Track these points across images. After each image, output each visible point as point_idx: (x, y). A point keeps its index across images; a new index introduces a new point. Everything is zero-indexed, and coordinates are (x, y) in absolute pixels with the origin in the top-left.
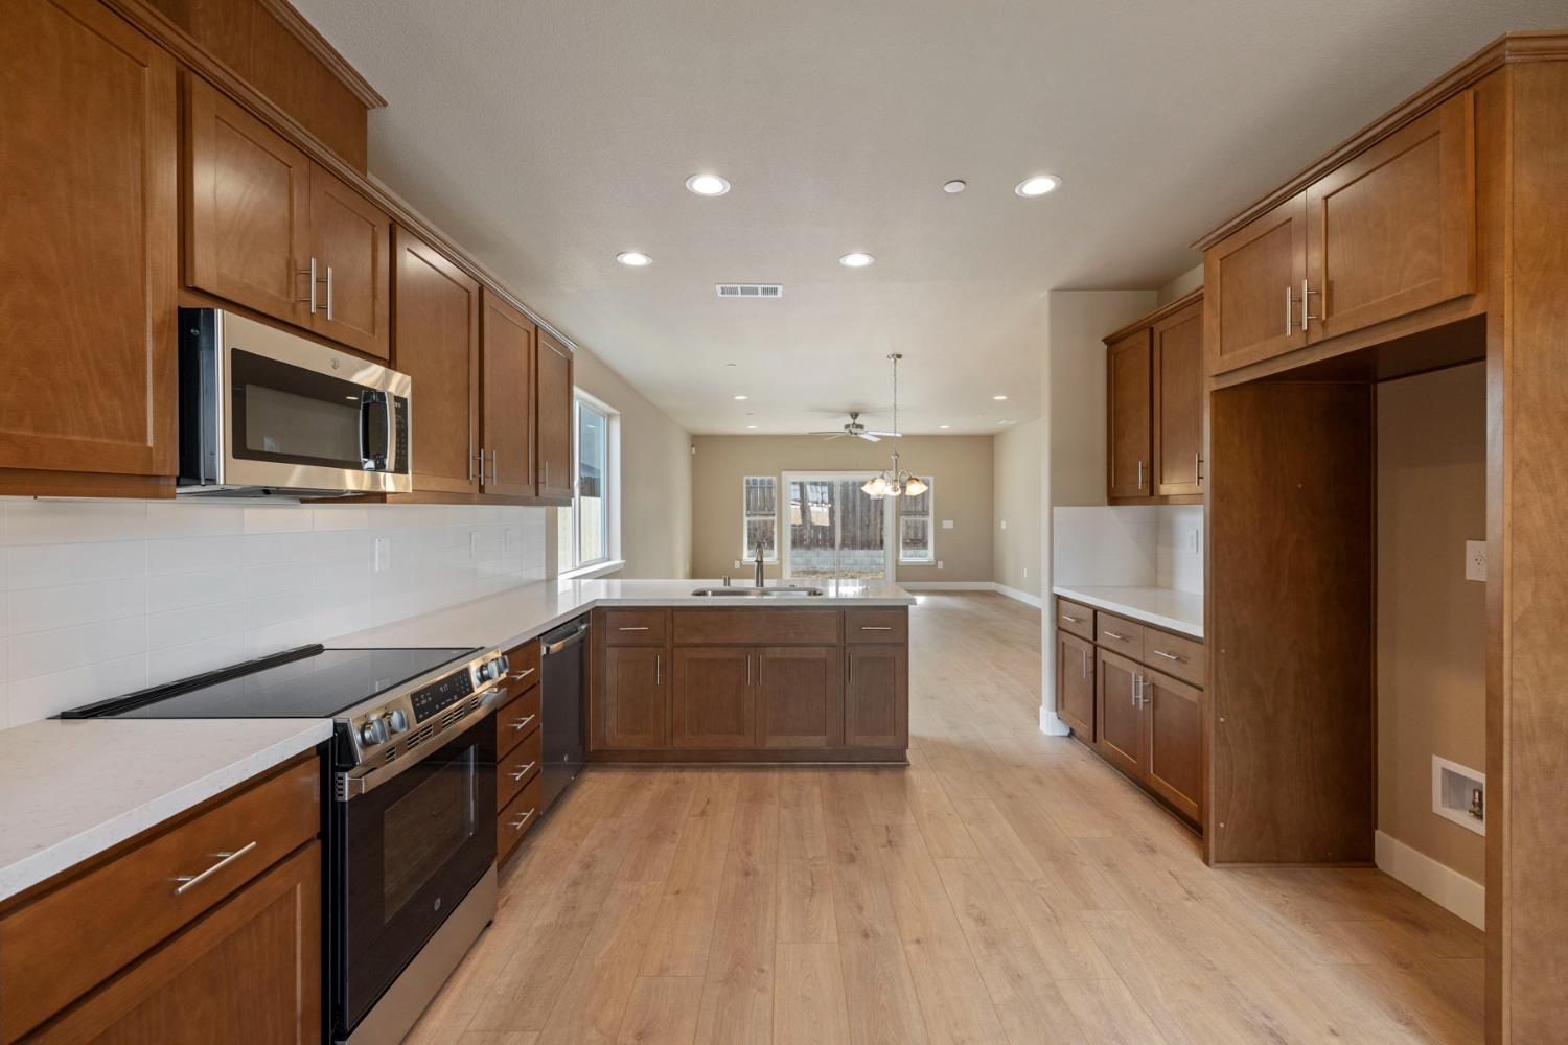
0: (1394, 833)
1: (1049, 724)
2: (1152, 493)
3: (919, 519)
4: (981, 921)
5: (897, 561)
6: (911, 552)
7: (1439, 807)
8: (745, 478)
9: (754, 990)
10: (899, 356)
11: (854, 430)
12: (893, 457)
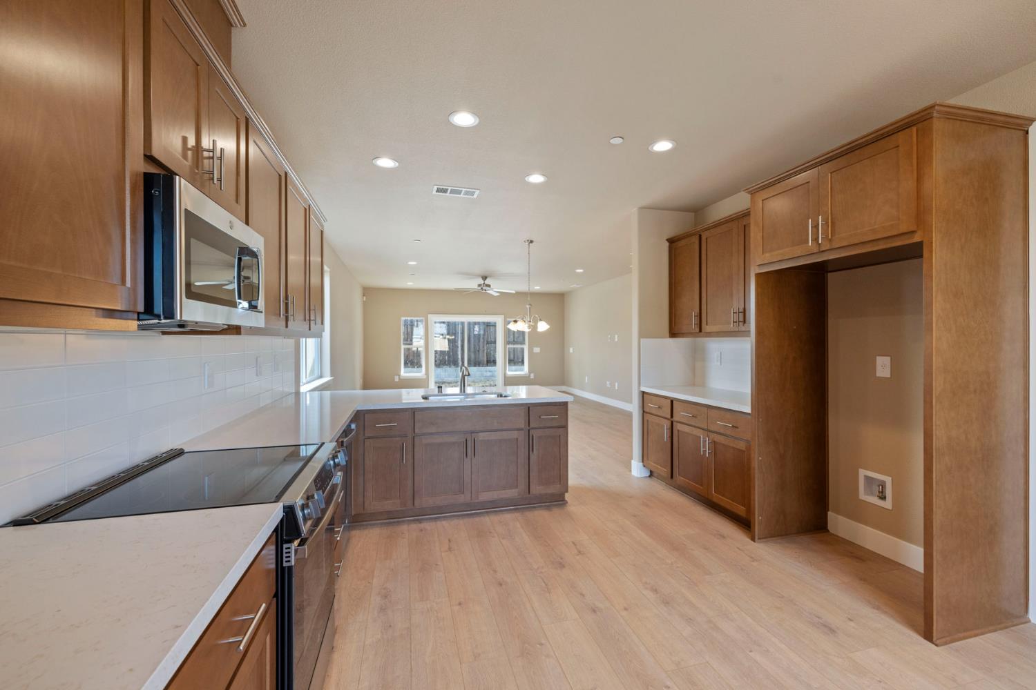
0: (838, 512)
1: (637, 469)
2: (700, 331)
3: (519, 346)
4: (656, 591)
5: (505, 374)
6: (514, 368)
7: (863, 496)
8: (403, 319)
9: (544, 657)
10: (532, 242)
11: (484, 288)
12: (528, 306)
